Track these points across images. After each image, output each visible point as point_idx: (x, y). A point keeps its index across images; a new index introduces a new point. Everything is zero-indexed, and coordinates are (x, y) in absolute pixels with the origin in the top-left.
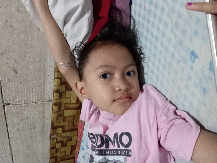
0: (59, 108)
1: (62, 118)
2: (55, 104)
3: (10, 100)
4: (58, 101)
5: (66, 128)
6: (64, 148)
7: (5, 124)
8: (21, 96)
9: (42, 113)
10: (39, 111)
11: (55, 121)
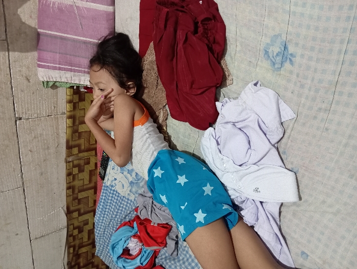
0: (74, 122)
1: (77, 134)
2: (69, 117)
3: (23, 113)
4: (72, 113)
5: (83, 147)
6: (81, 174)
7: (17, 144)
8: (34, 108)
9: (56, 128)
10: (53, 126)
11: (70, 138)
